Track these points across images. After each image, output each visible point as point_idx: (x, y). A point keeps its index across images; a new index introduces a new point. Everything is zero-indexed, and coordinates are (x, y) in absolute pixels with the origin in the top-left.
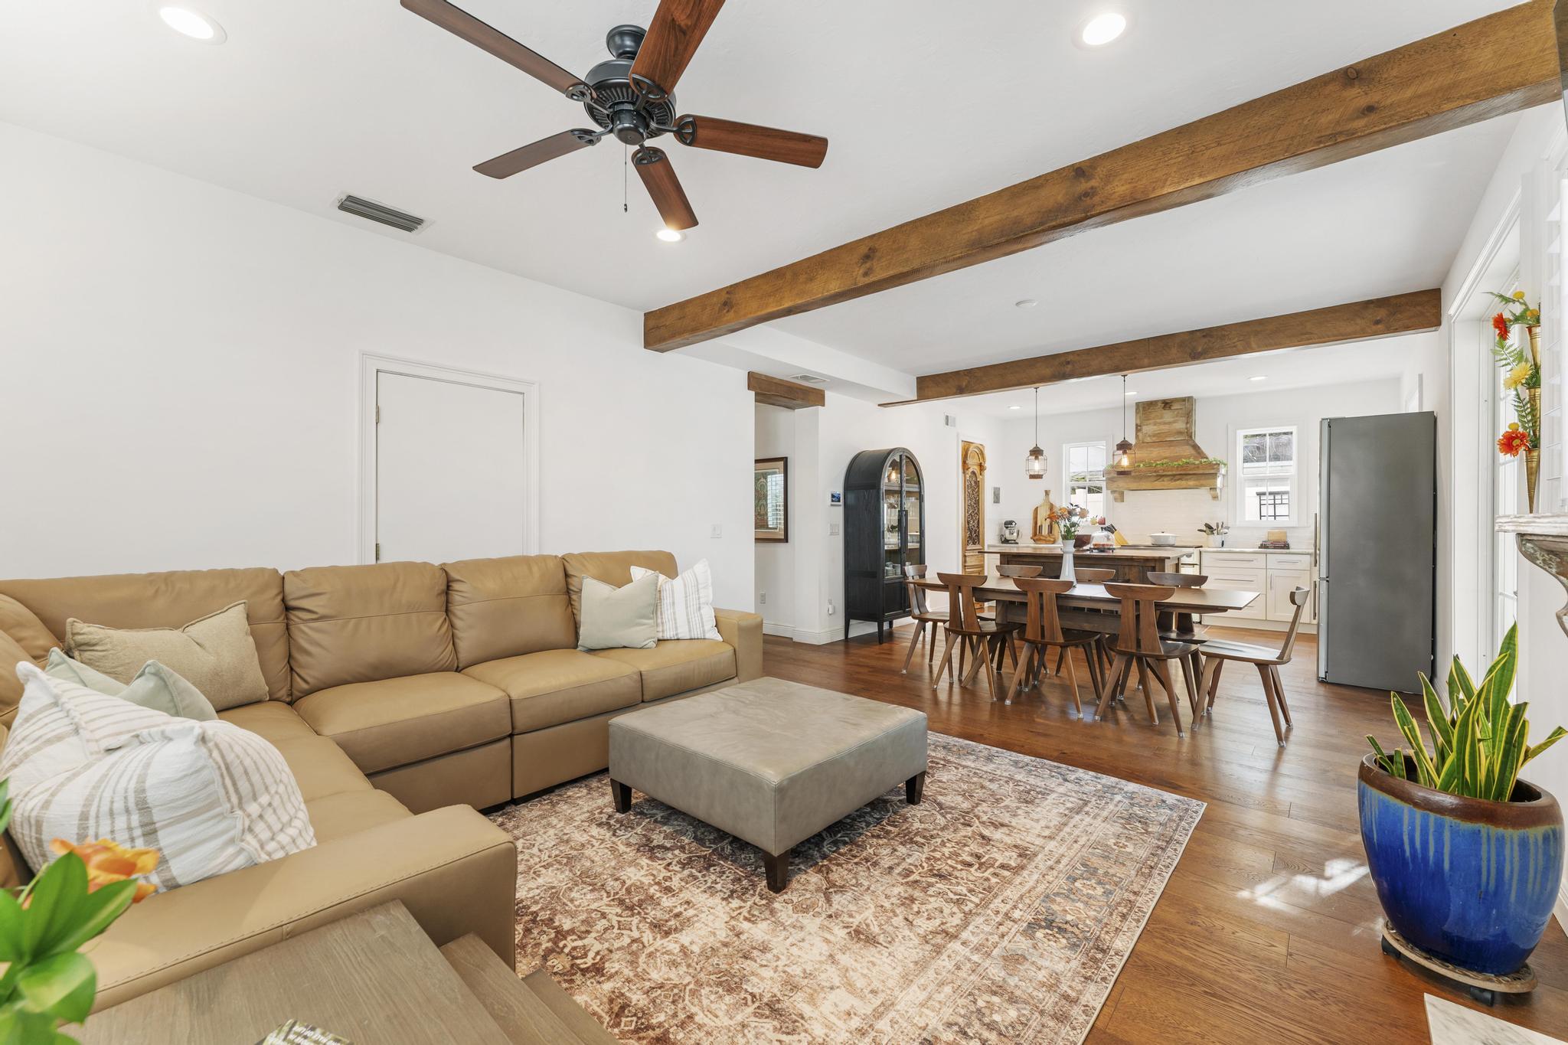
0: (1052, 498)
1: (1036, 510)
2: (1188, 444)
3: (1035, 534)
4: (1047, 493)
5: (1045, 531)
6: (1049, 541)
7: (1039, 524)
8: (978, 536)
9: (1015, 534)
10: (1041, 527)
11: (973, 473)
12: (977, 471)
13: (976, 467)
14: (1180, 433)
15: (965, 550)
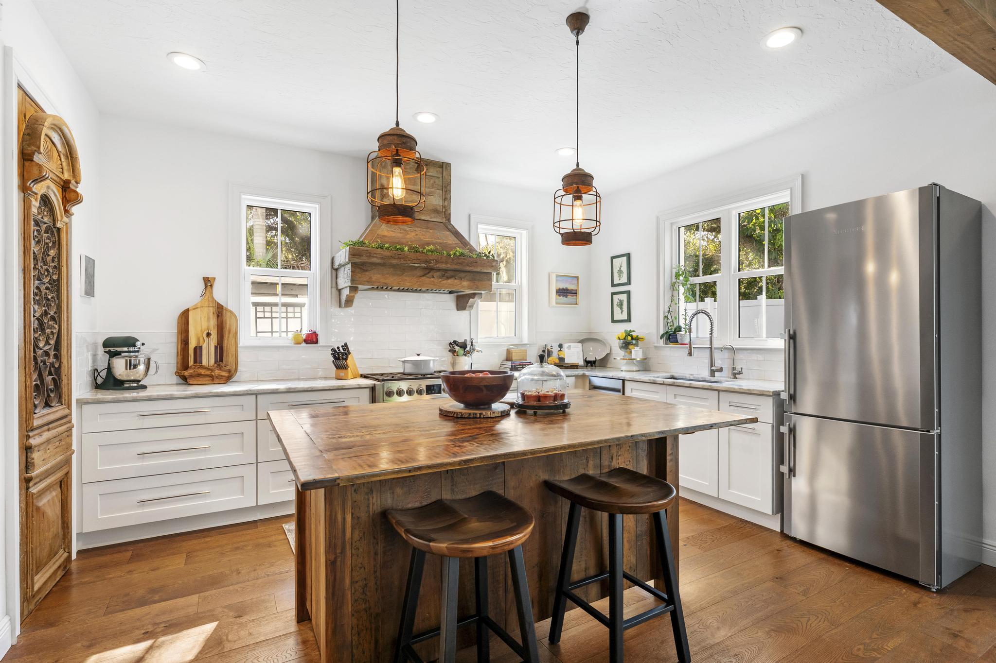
0: (219, 294)
1: (185, 316)
2: (449, 230)
3: (183, 365)
4: (208, 282)
5: (208, 358)
6: (220, 377)
7: (192, 344)
8: (57, 383)
9: (142, 368)
10: (198, 350)
11: (45, 200)
12: (56, 198)
13: (53, 186)
14: (436, 211)
15: (27, 428)
